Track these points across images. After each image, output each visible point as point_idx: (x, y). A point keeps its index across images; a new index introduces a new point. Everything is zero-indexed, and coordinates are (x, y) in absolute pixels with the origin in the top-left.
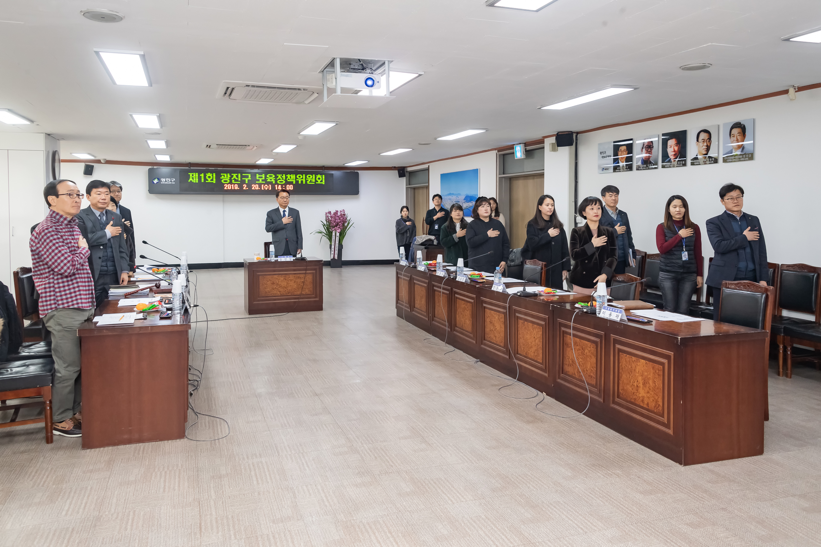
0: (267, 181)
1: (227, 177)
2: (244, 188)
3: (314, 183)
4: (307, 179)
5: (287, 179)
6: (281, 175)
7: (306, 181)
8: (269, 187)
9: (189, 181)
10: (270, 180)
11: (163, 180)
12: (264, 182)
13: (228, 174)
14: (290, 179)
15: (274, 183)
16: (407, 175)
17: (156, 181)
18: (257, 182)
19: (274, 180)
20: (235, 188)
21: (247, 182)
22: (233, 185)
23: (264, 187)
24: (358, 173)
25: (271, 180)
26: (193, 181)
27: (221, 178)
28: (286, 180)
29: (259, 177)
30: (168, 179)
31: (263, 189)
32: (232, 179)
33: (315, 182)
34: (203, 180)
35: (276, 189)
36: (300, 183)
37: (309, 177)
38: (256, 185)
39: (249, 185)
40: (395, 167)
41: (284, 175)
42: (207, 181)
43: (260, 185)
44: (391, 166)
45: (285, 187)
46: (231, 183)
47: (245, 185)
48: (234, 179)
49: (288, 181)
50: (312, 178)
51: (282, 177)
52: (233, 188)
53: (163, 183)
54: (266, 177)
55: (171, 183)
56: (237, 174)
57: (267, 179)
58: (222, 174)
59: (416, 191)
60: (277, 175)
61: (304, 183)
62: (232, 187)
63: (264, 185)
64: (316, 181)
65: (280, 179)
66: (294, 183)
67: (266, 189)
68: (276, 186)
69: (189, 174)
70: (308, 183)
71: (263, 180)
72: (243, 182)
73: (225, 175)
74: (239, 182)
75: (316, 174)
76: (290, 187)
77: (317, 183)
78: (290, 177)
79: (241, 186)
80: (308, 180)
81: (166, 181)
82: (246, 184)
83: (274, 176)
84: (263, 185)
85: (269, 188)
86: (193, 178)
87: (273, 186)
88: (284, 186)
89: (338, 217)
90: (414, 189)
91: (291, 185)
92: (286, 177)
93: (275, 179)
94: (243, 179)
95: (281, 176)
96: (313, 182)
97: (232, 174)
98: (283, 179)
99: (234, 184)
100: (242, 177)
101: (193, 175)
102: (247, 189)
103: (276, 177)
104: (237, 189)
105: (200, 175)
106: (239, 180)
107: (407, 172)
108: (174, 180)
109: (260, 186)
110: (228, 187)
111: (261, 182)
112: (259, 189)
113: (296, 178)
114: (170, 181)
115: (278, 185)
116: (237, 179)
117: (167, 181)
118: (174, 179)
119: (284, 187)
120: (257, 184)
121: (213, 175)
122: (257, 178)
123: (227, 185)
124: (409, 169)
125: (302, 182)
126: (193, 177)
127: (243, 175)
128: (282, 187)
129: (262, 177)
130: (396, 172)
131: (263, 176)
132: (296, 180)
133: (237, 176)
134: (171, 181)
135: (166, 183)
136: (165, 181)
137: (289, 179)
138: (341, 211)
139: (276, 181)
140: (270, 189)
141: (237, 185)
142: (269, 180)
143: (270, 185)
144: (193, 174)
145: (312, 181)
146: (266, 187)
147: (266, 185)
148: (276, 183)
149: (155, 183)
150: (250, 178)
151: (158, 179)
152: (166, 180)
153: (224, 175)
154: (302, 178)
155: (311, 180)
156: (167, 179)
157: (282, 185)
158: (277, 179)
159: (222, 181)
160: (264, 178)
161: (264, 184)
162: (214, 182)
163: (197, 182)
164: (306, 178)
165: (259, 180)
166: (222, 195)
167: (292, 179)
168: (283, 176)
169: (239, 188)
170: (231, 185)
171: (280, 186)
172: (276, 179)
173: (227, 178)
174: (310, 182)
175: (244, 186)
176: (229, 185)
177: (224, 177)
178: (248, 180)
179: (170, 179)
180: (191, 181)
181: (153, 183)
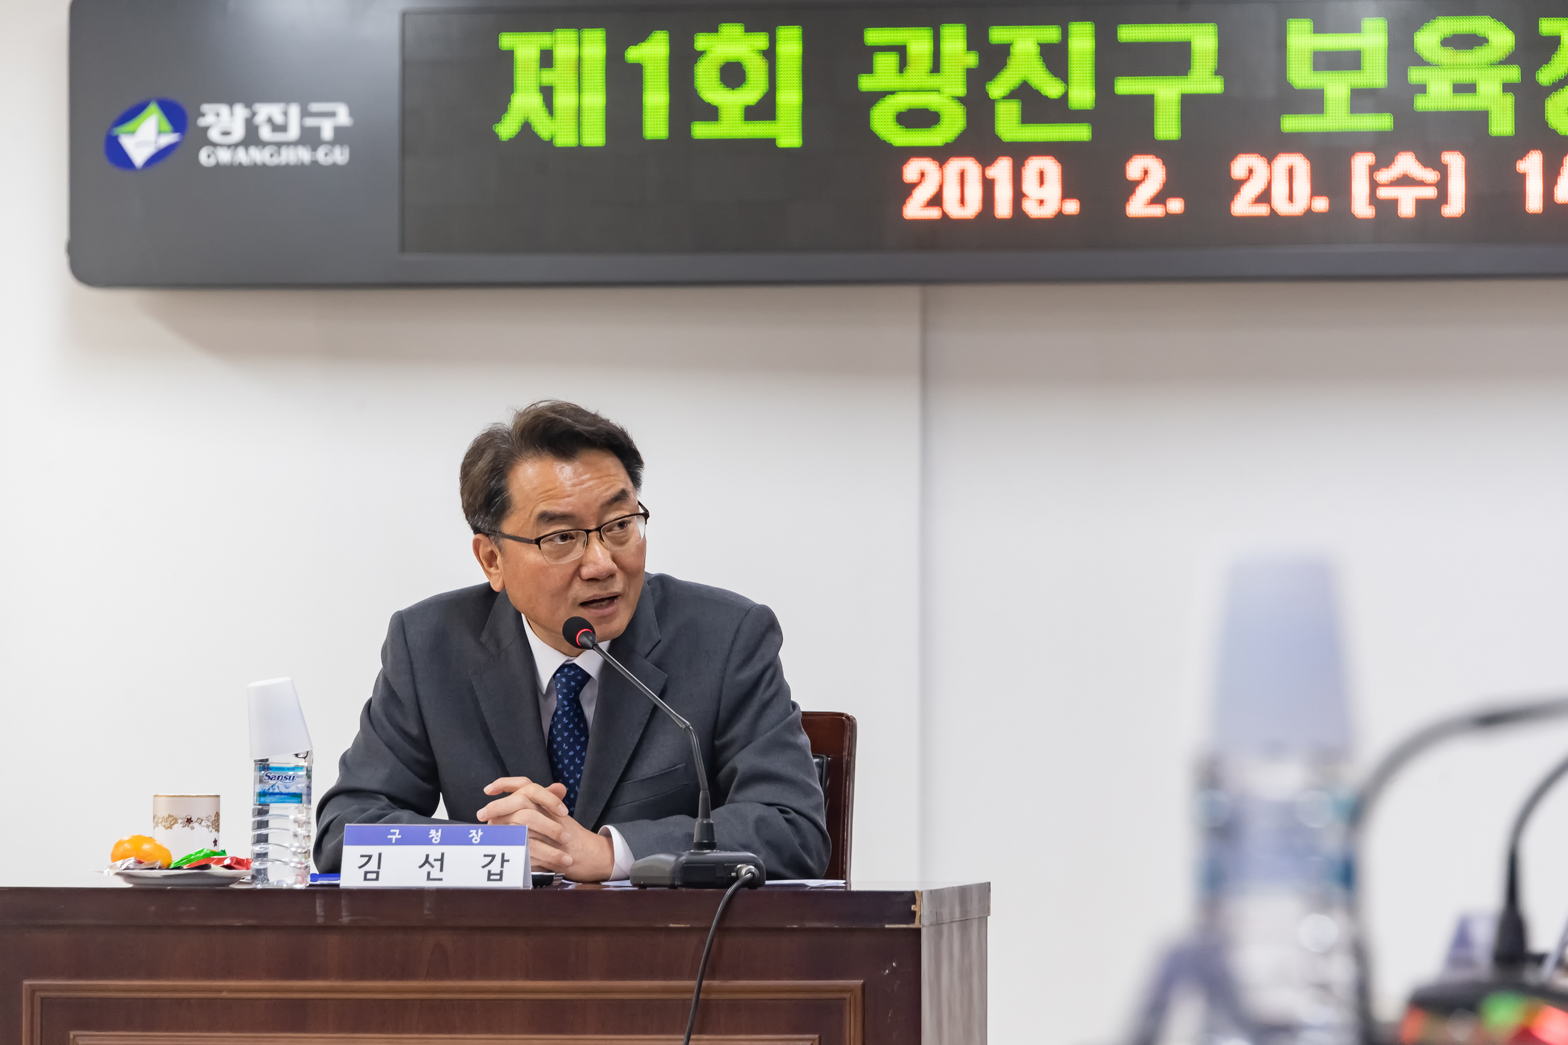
0: (1422, 103)
1: (936, 68)
2: (1138, 206)
8: (1442, 186)
10: (1459, 89)
11: (224, 121)
12: (1384, 122)
13: (953, 31)
15: (1502, 121)
17: (145, 136)
18: (1291, 123)
19: (1507, 89)
20: (1031, 206)
21: (1167, 125)
22: (1001, 170)
23: (1374, 185)
25: (1470, 88)
26: (544, 128)
27: (866, 83)
29: (1326, 61)
30: (275, 110)
31: (1362, 208)
32: (996, 89)
34: (656, 121)
35: (1534, 203)
38: (1283, 161)
39: (1199, 162)
42: (701, 130)
43: (1330, 161)
46: (978, 141)
47: (1148, 172)
48: (1024, 93)
52: (1003, 209)
53: (224, 156)
54: (1403, 55)
55: (303, 155)
56: (1051, 34)
57: (1416, 75)
58: (874, 36)
60: (1546, 25)
62: (988, 186)
63: (1384, 161)
67: (1407, 209)
68: (1532, 165)
69: (506, 39)
71: (1360, 100)
72: (1124, 124)
73: (919, 42)
74: (1081, 133)
79: (1093, 172)
81: (251, 138)
82: (1161, 150)
83: (1502, 43)
84: (1361, 163)
85: (1443, 197)
86: (547, 93)
87: (1494, 163)
93: (1513, 74)
94: (1125, 85)
97: (997, 33)
99: (1021, 152)
100: (1113, 59)
101: (547, 59)
102: (1176, 206)
103: (1534, 50)
104: (1049, 210)
105: (633, 54)
106: (1082, 98)
108: (343, 116)
109: (1330, 175)
110: (942, 190)
111: (1338, 116)
112: (1321, 204)
114: (293, 133)
115: (1555, 149)
116: (1052, 88)
117: (265, 133)
118: (342, 109)
120: (1295, 143)
121: (771, 53)
122: (1300, 70)
123: (928, 165)
126: (548, 77)
127: (1129, 33)
129: (1351, 61)
131: (1373, 42)
133: (1055, 57)
134: (310, 138)
135: (257, 156)
136: (238, 133)
139: (1529, 97)
140: (1455, 206)
141: (1052, 167)
142: (1439, 98)
143: (1455, 162)
144: (545, 39)
146: (1407, 184)
147: (1406, 163)
148: (1533, 131)
149: (139, 157)
150: (1203, 77)
151: (177, 116)
152: (250, 124)
153: (901, 51)
156: (265, 111)
158: (1546, 76)
159: (883, 121)
160: (1374, 72)
161: (1384, 148)
162: (787, 128)
163: (595, 136)
165: (1314, 101)
166: (912, 294)
169: (1072, 207)
170: (986, 161)
172: (1529, 73)
173: (935, 81)
175: (1134, 168)
176: (955, 165)
177: (903, 65)
178: (1188, 102)
179: (294, 110)
180: (527, 127)
181: (119, 157)
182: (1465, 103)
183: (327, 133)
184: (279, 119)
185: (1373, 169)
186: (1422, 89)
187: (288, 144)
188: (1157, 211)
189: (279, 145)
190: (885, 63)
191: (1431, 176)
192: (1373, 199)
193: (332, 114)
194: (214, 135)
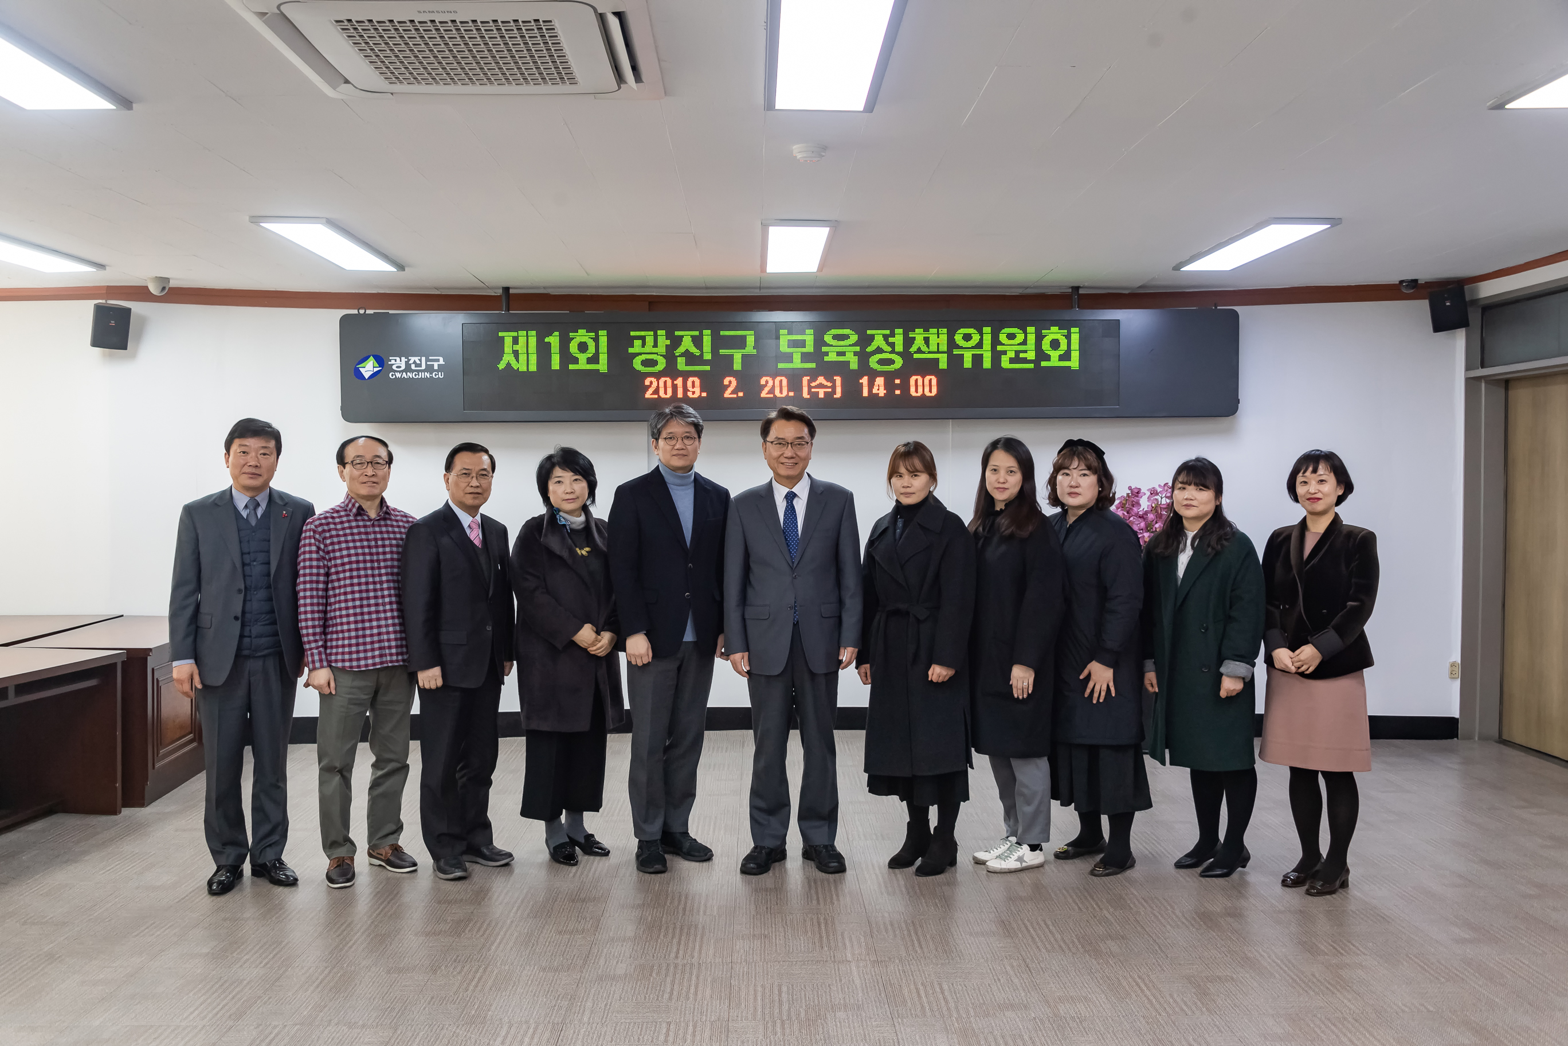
0: (826, 359)
1: (655, 345)
2: (728, 395)
3: (1032, 366)
4: (999, 348)
5: (913, 349)
6: (888, 332)
7: (996, 356)
8: (834, 387)
9: (501, 366)
10: (839, 354)
11: (398, 363)
12: (813, 365)
13: (661, 333)
14: (924, 348)
15: (854, 365)
16: (1475, 317)
17: (368, 368)
18: (781, 366)
19: (855, 354)
20: (690, 394)
21: (737, 366)
22: (679, 381)
23: (810, 387)
24: (1236, 315)
25: (843, 354)
26: (515, 365)
27: (631, 350)
28: (906, 355)
29: (792, 344)
30: (417, 359)
31: (805, 395)
32: (677, 353)
33: (1036, 362)
34: (556, 364)
35: (865, 393)
36: (968, 364)
37: (1011, 336)
38: (778, 379)
39: (748, 379)
40: (1414, 283)
41: (899, 331)
42: (571, 367)
43: (794, 379)
44: (1394, 279)
45: (905, 387)
46: (671, 371)
47: (731, 382)
48: (687, 354)
49: (916, 356)
50: (1024, 342)
51: (891, 340)
53: (398, 375)
54: (819, 342)
55: (428, 375)
56: (697, 333)
57: (824, 349)
58: (632, 333)
59: (1522, 396)
60: (869, 332)
61: (987, 364)
62: (675, 388)
63: (814, 378)
64: (1042, 356)
65: (879, 350)
66: (943, 365)
67: (821, 395)
68: (864, 381)
69: (501, 334)
70: (1005, 363)
71: (805, 358)
72: (723, 365)
73: (649, 336)
74: (708, 368)
75: (1041, 326)
76: (924, 386)
77: (1044, 364)
78: (927, 340)
79: (712, 382)
80: (1005, 353)
81: (408, 369)
82: (736, 375)
83: (854, 338)
84: (805, 379)
85: (834, 392)
86: (516, 354)
87: (851, 380)
88: (897, 381)
89: (1143, 517)
90: (1507, 383)
91: (928, 378)
92: (908, 342)
93: (858, 349)
94: (722, 352)
95: (886, 338)
96: (1025, 361)
97: (677, 333)
98: (893, 352)
99: (686, 375)
100: (718, 342)
101: (515, 341)
102: (741, 394)
103: (865, 341)
104: (696, 396)
105: (547, 340)
106: (708, 356)
107: (1475, 302)
108: (442, 362)
109: (795, 384)
110: (658, 388)
111: (797, 363)
112: (791, 394)
113: (952, 344)
114: (423, 367)
115: (873, 375)
116: (696, 351)
117: (413, 367)
118: (441, 359)
119: (897, 387)
120: (782, 373)
121: (596, 340)
122: (784, 347)
123: (654, 380)
124: (1489, 290)
125: (978, 359)
126: (516, 348)
127: (722, 333)
128: (889, 386)
129: (803, 344)
130: (1423, 306)
131: (809, 337)
132: (949, 352)
133: (698, 342)
134: (429, 369)
135: (410, 376)
136: (403, 367)
137: (919, 351)
138: (1154, 492)
139: (863, 357)
140: (838, 395)
141: (697, 381)
142: (832, 357)
143: (838, 380)
144: (515, 334)
145: (1022, 355)
146: (821, 387)
147: (821, 380)
148: (865, 369)
149: (367, 375)
150: (750, 349)
151: (380, 361)
152: (407, 364)
153: (643, 339)
154: (980, 345)
155: (1017, 353)
156: (412, 359)
157: (889, 377)
158: (869, 349)
159: (637, 364)
160: (810, 348)
161: (813, 375)
162: (603, 366)
163: (533, 368)
164: (995, 342)
165: (789, 358)
167: (933, 347)
168: (893, 335)
169: (704, 394)
170: (674, 379)
171: (880, 381)
172: (863, 348)
173: (655, 350)
174: (1012, 361)
175: (726, 382)
176: (663, 380)
177: (644, 345)
178: (744, 357)
179: (423, 359)
180: (509, 364)
181: (359, 375)
182: (841, 359)
183: (436, 367)
184: (418, 362)
185: (809, 382)
186: (827, 354)
187: (422, 371)
188: (735, 396)
189: (418, 371)
190: (638, 343)
191: (829, 384)
192: (809, 392)
193: (438, 360)
194: (394, 367)
